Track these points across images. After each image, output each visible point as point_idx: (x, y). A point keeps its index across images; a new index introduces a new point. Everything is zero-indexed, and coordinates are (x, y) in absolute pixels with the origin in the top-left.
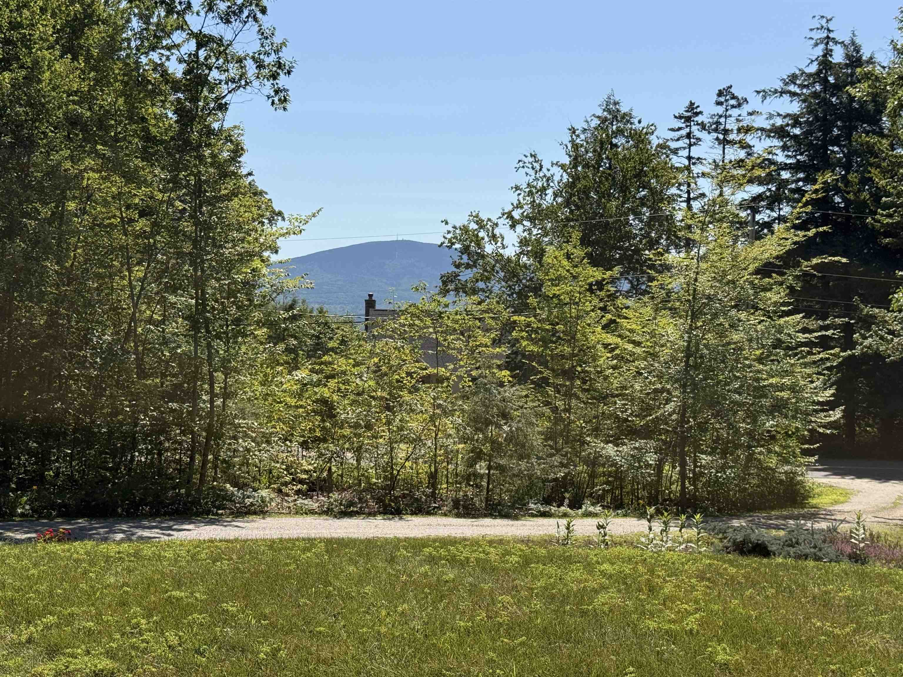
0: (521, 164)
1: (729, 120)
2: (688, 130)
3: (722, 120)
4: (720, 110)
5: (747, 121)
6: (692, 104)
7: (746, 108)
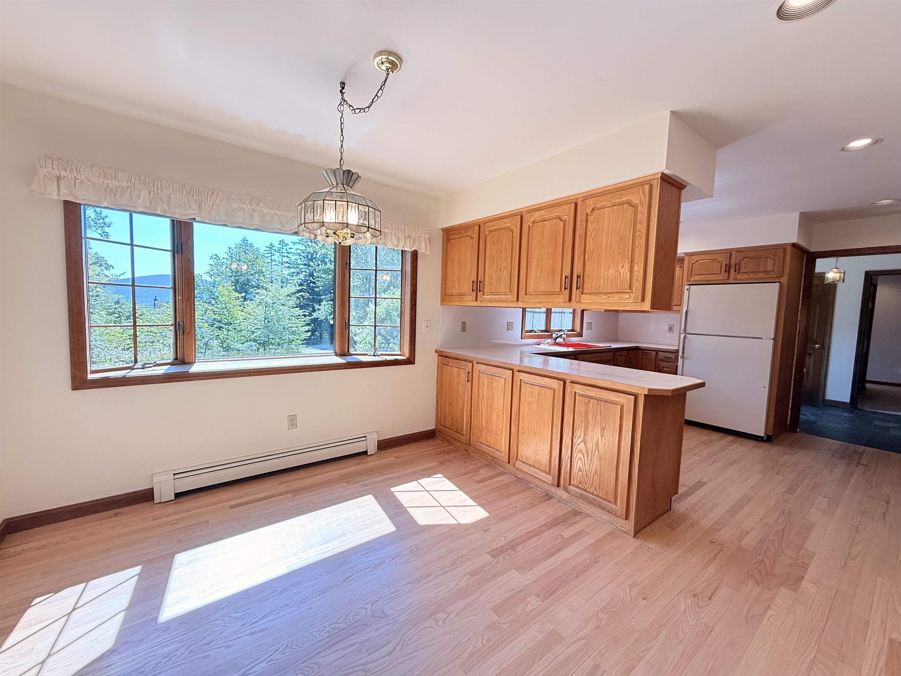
0: (211, 258)
1: (283, 249)
2: (270, 251)
3: (281, 249)
4: (281, 246)
5: (289, 251)
6: (271, 243)
7: (288, 247)
